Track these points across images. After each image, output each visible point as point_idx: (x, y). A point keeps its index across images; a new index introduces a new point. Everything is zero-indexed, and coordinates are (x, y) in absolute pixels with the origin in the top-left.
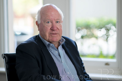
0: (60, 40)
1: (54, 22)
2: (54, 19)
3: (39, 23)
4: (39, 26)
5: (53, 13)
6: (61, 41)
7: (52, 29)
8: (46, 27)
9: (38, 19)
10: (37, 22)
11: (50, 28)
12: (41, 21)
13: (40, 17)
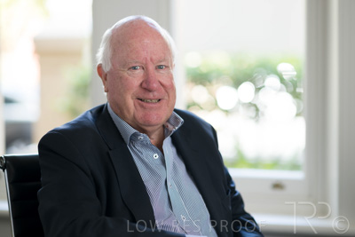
0: (168, 121)
1: (151, 68)
2: (151, 60)
3: (107, 69)
4: (108, 78)
5: (146, 41)
6: (172, 121)
7: (144, 85)
8: (127, 79)
9: (104, 59)
10: (100, 68)
11: (140, 82)
12: (113, 65)
13: (109, 54)
